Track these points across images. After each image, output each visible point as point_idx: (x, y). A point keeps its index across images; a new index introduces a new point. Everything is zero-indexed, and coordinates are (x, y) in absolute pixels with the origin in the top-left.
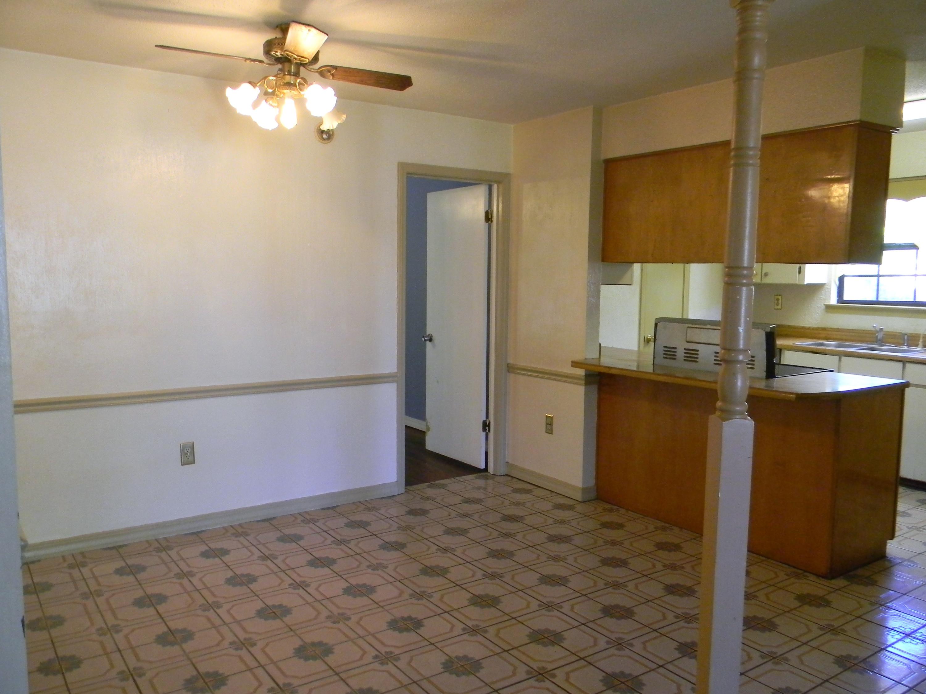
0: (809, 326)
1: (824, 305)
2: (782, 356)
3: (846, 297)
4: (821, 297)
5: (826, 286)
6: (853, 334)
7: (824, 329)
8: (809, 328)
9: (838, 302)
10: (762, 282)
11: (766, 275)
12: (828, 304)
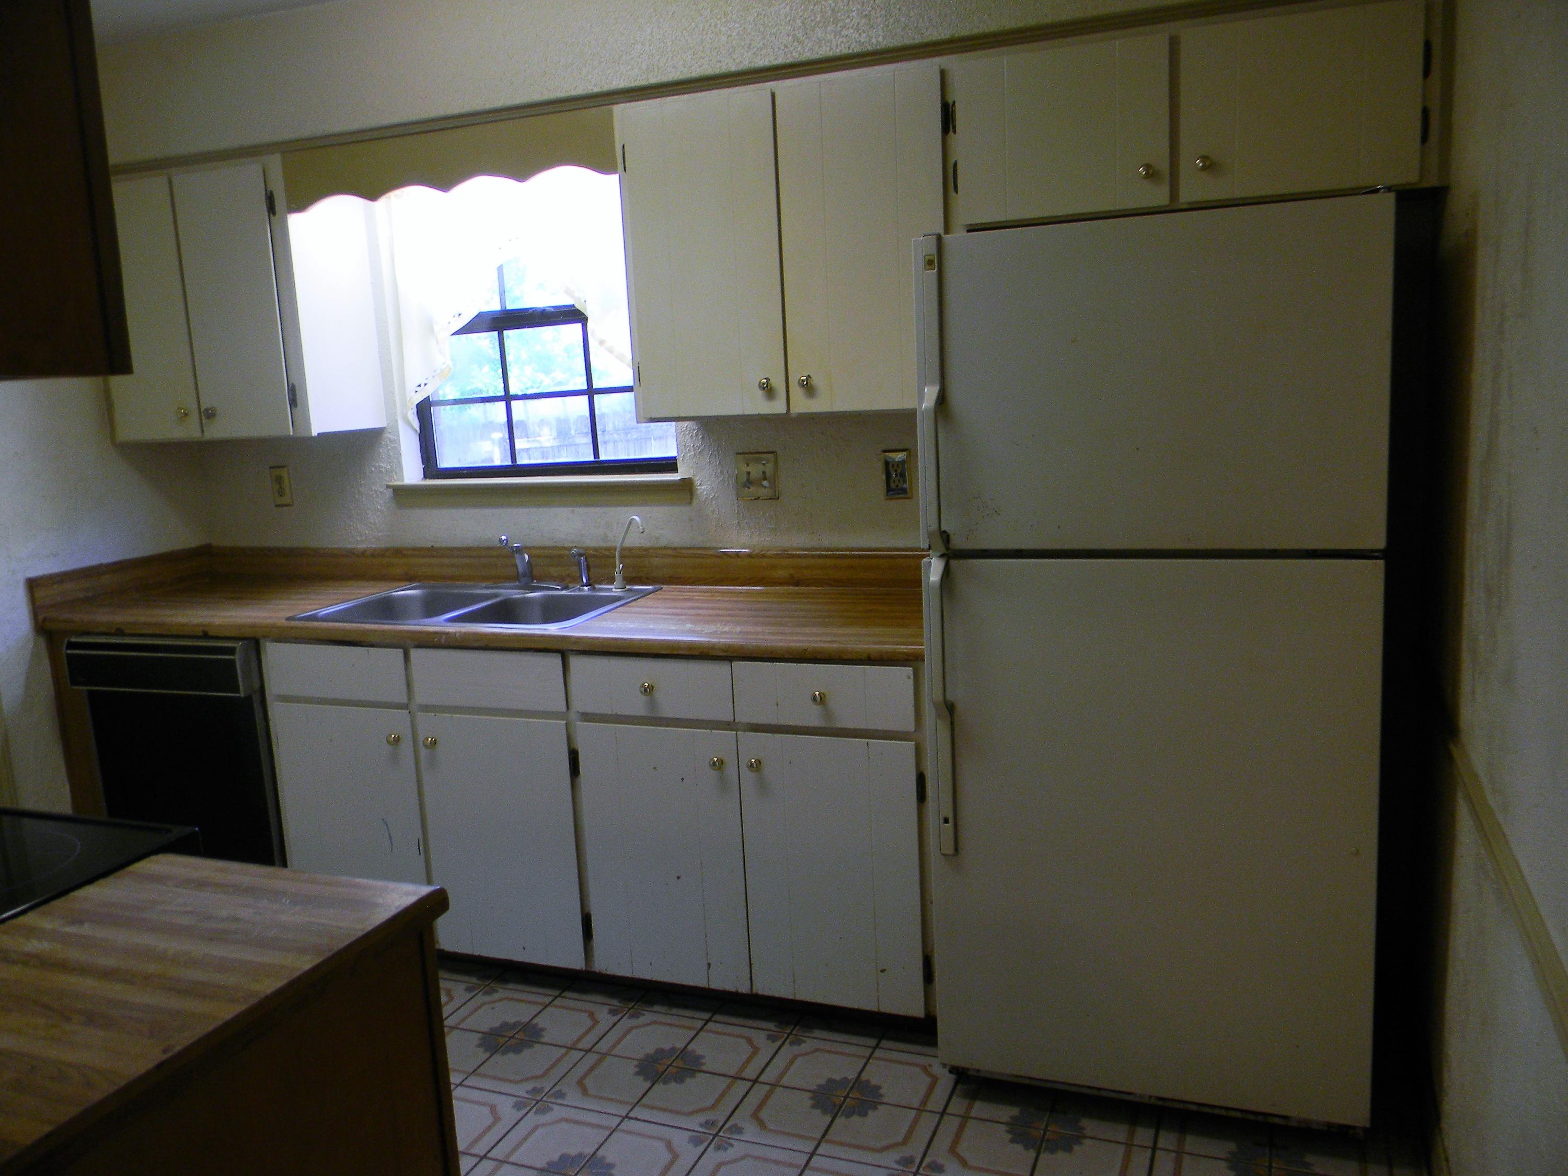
0: (364, 546)
1: (388, 487)
2: (263, 657)
3: (446, 460)
4: (380, 467)
5: (386, 435)
6: (468, 561)
7: (399, 552)
8: (363, 554)
9: (426, 476)
10: (206, 434)
11: (210, 414)
12: (399, 483)
